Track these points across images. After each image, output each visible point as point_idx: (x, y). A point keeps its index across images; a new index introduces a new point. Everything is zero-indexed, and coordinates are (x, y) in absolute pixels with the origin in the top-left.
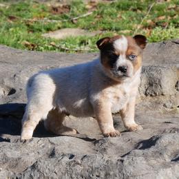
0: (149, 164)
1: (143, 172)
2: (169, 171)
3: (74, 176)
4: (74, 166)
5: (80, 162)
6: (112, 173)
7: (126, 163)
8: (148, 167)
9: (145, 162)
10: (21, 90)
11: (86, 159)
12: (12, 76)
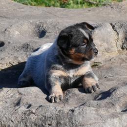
0: (98, 114)
1: (91, 122)
2: (116, 121)
3: (28, 124)
4: (29, 115)
5: (34, 111)
6: (62, 122)
7: (76, 113)
8: (96, 116)
9: (94, 112)
10: (9, 43)
11: (40, 109)
12: (3, 30)
